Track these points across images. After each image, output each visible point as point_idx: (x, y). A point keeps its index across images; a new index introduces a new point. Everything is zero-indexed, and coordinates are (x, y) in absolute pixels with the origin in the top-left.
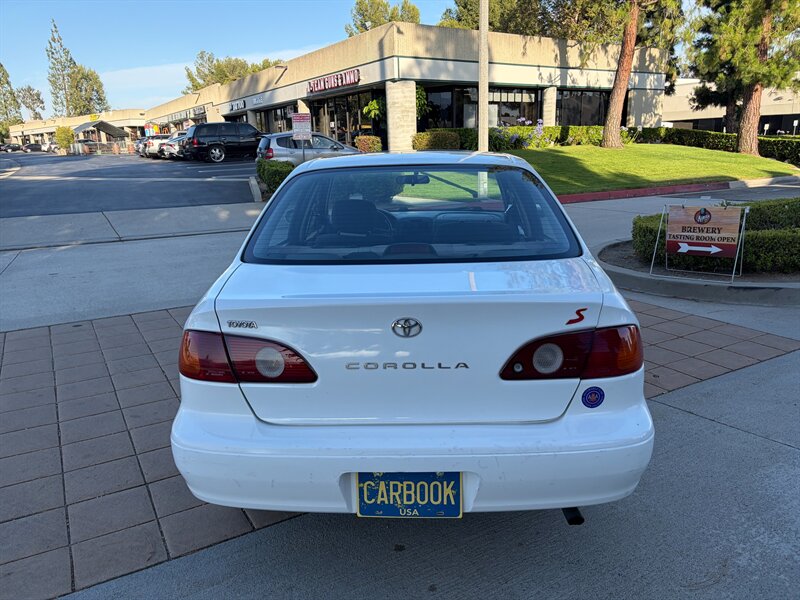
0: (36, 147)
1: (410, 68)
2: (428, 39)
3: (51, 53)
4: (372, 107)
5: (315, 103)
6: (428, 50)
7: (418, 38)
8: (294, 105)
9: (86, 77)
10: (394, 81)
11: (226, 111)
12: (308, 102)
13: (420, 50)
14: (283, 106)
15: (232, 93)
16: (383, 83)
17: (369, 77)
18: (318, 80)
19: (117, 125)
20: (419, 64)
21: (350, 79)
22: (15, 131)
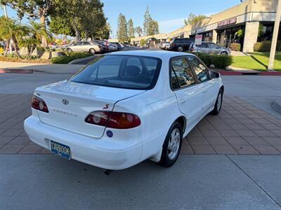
0: (136, 45)
1: (258, 16)
2: (268, 4)
3: (145, 16)
4: (239, 32)
5: (220, 31)
6: (267, 9)
7: (263, 4)
8: (211, 31)
9: (154, 24)
10: (249, 22)
11: (190, 34)
12: (217, 30)
13: (263, 9)
14: (208, 32)
15: (192, 28)
16: (245, 23)
17: (240, 21)
18: (221, 22)
19: (158, 39)
20: (262, 15)
21: (233, 21)
22: (132, 40)
